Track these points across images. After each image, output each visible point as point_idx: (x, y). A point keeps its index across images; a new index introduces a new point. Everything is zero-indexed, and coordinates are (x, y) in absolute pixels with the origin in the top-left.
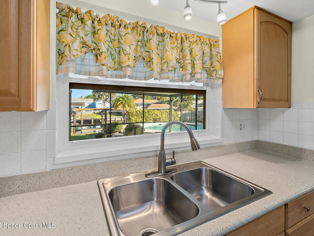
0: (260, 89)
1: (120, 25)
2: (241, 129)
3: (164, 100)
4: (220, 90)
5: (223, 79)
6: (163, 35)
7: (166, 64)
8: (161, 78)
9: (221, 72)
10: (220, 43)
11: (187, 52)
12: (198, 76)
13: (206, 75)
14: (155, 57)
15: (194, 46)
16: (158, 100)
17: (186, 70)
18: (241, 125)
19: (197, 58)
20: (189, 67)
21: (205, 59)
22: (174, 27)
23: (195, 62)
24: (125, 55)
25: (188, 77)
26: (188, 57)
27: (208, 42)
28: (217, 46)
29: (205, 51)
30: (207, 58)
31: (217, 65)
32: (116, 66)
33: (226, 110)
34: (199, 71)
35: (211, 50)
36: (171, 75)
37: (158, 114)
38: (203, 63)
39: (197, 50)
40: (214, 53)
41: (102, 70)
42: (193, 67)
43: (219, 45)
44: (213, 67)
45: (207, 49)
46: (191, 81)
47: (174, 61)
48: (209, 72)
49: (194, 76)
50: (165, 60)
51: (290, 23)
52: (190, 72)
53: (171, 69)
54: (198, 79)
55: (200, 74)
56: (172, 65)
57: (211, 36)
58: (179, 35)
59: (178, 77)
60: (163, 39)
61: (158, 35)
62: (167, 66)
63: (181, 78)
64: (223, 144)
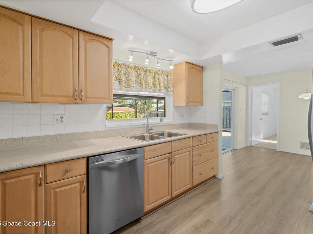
0: (188, 98)
1: (128, 67)
2: (182, 117)
3: (125, 104)
4: (172, 97)
5: (173, 92)
6: (146, 71)
7: (148, 85)
8: (146, 92)
9: (172, 89)
10: (172, 74)
11: (157, 79)
12: (162, 91)
13: (165, 90)
14: (143, 82)
15: (160, 76)
16: (119, 103)
17: (156, 88)
18: (182, 115)
19: (161, 82)
20: (158, 87)
21: (165, 82)
22: (150, 67)
23: (160, 84)
24: (132, 82)
25: (158, 91)
26: (158, 82)
27: (166, 74)
28: (170, 75)
29: (165, 79)
30: (166, 82)
31: (170, 85)
32: (126, 86)
33: (175, 107)
34: (162, 89)
35: (168, 78)
36: (150, 90)
37: (123, 116)
38: (164, 84)
39: (161, 78)
40: (169, 79)
41: (123, 88)
42: (160, 86)
43: (171, 75)
44: (168, 86)
45: (166, 78)
46: (159, 93)
47: (152, 84)
48: (167, 89)
49: (160, 90)
50: (147, 83)
51: (202, 67)
52: (158, 89)
53: (150, 87)
54: (162, 92)
55: (163, 90)
56: (150, 86)
57: (167, 71)
58: (153, 71)
59: (152, 91)
60: (146, 73)
61: (144, 71)
62: (148, 86)
63: (154, 91)
64: (173, 124)
